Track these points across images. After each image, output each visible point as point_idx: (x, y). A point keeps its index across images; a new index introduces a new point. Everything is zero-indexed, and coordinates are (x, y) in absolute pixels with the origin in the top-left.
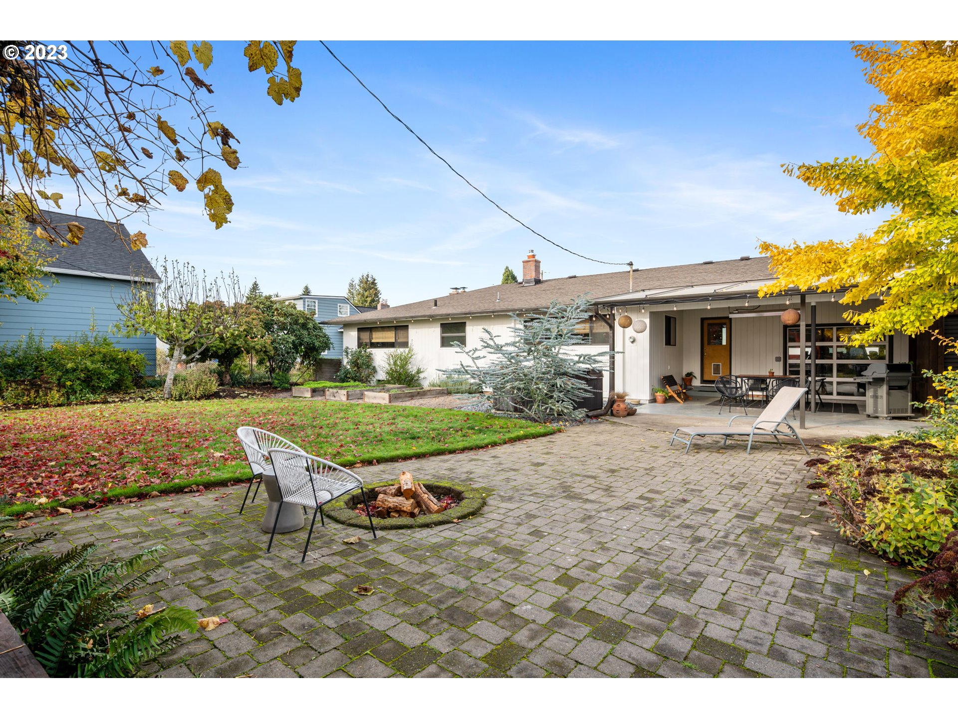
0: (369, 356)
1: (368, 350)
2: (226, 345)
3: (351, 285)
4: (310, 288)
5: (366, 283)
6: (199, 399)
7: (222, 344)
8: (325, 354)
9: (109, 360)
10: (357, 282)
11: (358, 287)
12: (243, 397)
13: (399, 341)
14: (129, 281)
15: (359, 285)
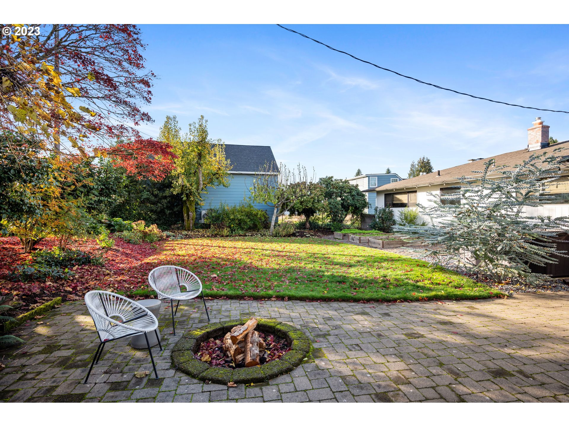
0: (391, 213)
1: (391, 209)
2: (303, 206)
3: (413, 165)
4: (391, 170)
5: (422, 163)
6: (284, 237)
7: (301, 206)
8: (366, 211)
9: (249, 215)
10: (416, 163)
11: (417, 166)
12: (307, 237)
13: (411, 202)
14: (254, 174)
15: (418, 165)
